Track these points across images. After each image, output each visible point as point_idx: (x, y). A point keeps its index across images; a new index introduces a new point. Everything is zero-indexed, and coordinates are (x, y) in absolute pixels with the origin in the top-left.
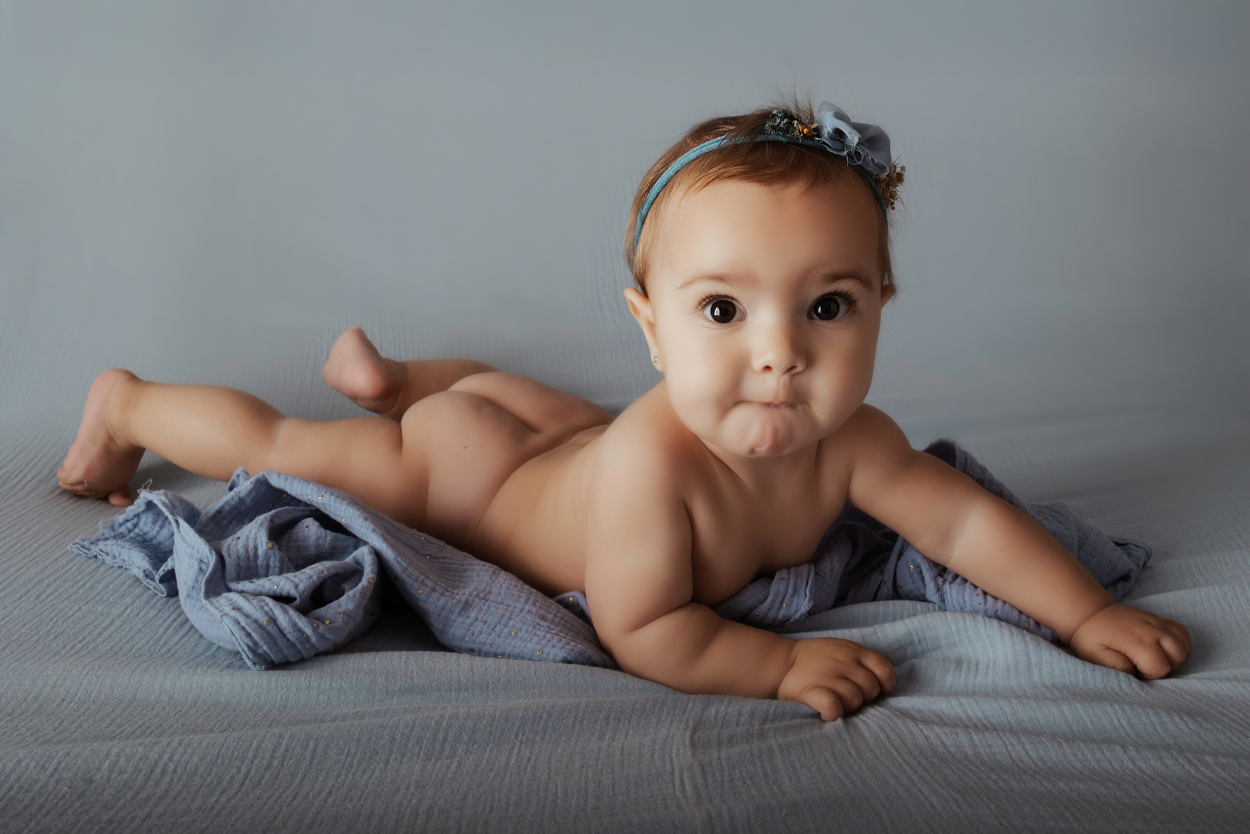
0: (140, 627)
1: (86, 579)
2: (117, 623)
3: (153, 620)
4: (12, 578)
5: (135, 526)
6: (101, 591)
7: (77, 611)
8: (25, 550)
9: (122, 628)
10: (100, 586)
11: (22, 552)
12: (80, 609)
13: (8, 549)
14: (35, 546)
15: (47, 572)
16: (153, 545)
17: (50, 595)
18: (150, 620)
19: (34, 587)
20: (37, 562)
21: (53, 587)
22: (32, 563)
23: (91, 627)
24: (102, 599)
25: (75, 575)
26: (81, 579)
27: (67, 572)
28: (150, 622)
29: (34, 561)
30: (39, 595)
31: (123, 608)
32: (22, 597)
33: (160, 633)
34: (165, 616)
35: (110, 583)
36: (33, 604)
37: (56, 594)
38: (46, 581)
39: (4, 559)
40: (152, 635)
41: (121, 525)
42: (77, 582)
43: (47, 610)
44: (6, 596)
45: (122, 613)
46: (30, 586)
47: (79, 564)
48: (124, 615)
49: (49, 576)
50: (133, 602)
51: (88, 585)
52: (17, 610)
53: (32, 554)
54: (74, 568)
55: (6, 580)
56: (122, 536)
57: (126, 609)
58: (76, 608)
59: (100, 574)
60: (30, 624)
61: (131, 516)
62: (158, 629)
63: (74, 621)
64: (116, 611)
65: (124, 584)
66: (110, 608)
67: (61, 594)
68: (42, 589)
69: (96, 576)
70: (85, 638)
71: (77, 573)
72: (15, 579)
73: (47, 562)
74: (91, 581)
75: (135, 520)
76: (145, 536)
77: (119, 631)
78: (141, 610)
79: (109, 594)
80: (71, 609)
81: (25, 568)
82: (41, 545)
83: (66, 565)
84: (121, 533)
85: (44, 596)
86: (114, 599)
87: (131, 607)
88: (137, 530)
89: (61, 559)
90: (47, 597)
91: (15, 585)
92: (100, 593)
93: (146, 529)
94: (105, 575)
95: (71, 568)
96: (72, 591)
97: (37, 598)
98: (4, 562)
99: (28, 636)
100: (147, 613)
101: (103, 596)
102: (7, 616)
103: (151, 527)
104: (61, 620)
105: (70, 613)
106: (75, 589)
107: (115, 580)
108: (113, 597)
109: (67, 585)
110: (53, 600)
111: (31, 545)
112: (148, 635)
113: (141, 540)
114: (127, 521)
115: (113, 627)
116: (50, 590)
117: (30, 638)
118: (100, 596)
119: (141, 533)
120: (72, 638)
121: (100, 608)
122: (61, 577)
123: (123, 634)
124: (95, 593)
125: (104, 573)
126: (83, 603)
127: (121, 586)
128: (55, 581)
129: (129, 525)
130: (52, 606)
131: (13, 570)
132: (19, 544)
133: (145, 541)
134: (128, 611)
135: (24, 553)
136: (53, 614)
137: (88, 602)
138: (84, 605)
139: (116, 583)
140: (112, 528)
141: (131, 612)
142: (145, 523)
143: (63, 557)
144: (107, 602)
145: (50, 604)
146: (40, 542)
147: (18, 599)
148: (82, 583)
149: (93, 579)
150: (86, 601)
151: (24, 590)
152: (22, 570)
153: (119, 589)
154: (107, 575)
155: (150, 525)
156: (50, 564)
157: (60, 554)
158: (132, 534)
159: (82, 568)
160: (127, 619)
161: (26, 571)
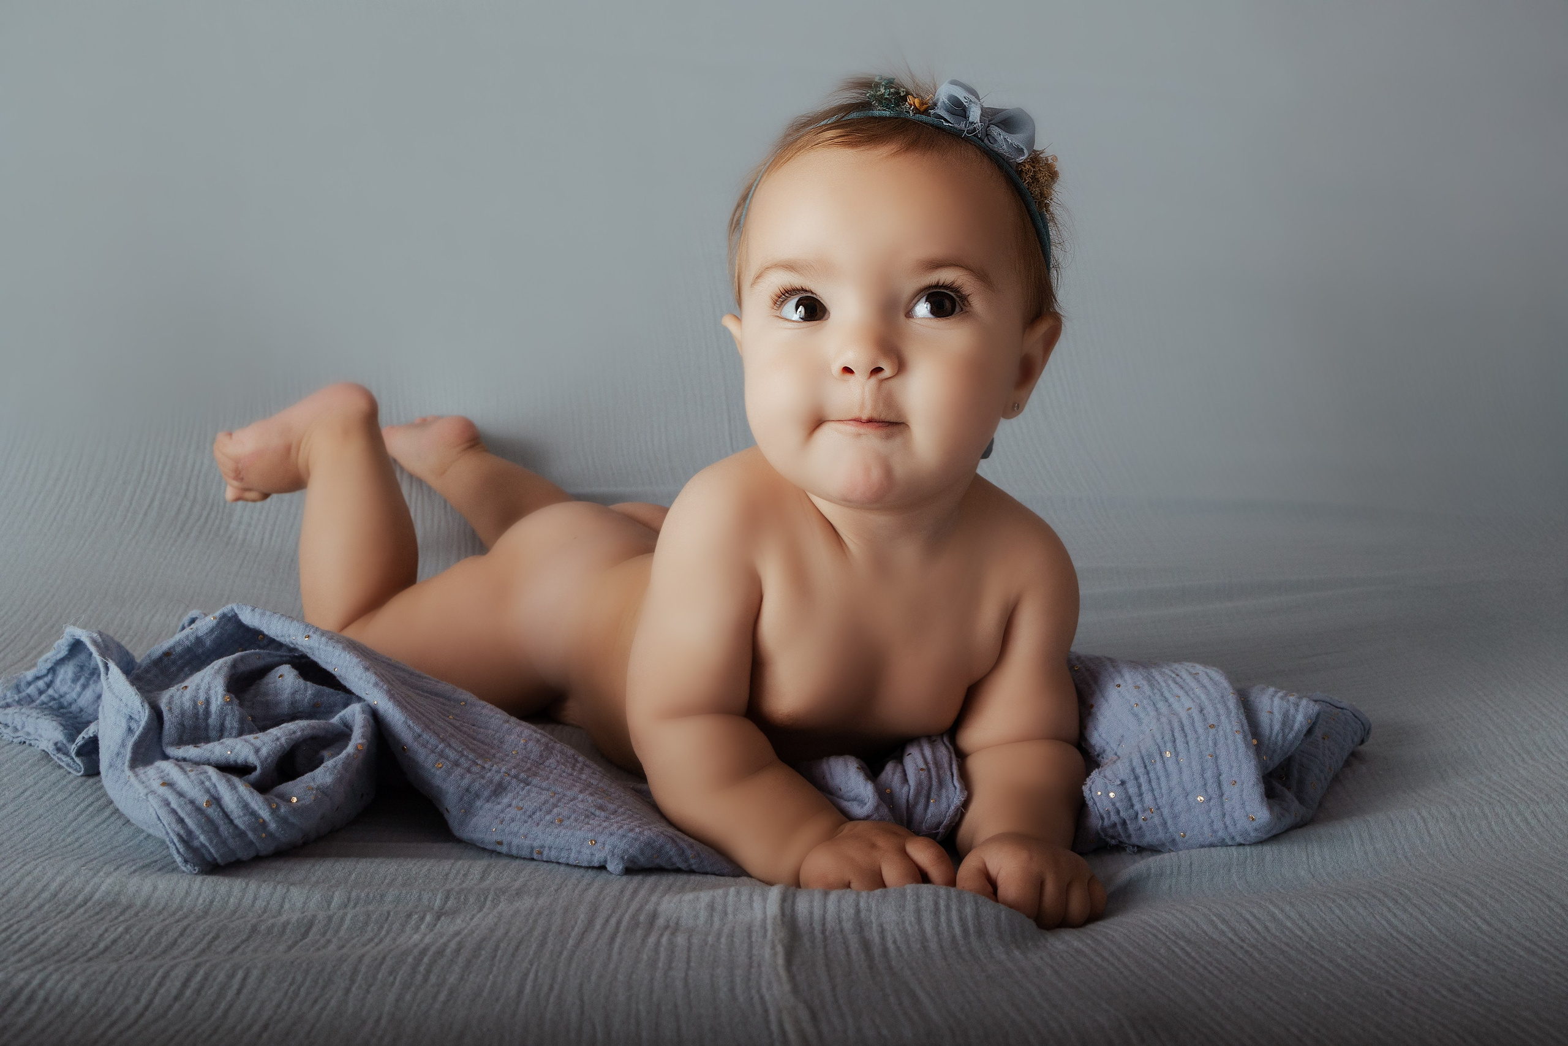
0: (41, 812)
3: (60, 804)
5: (49, 685)
16: (71, 713)
18: (57, 804)
34: (78, 799)
41: (29, 684)
56: (30, 700)
57: (24, 791)
61: (44, 671)
62: (66, 815)
65: (25, 762)
75: (50, 677)
76: (62, 700)
77: (11, 816)
84: (29, 696)
87: (32, 789)
88: (51, 692)
93: (64, 689)
100: (53, 796)
103: (70, 686)
107: (14, 757)
113: (56, 706)
114: (38, 678)
119: (56, 696)
123: (17, 820)
127: (21, 765)
129: (41, 684)
133: (61, 707)
139: (14, 761)
140: (18, 689)
141: (31, 795)
142: (63, 681)
155: (69, 683)
158: (43, 698)
160: (25, 803)
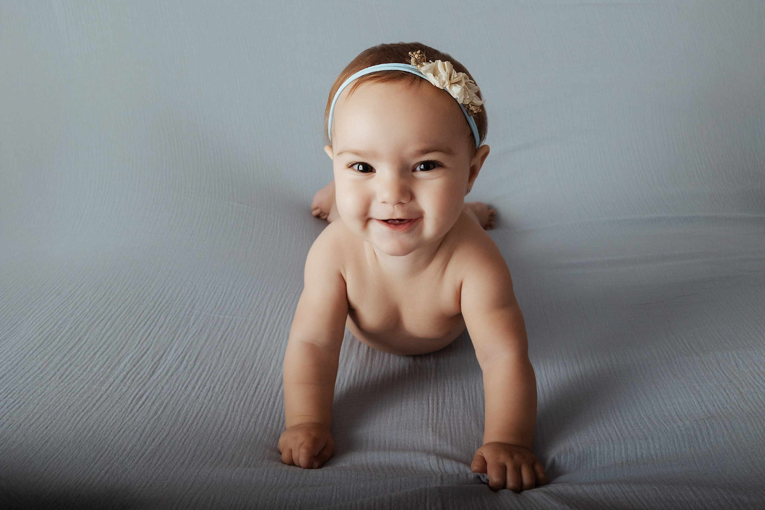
1: (88, 364)
2: (105, 396)
4: (46, 364)
6: (96, 373)
7: (82, 388)
8: (54, 341)
9: (107, 400)
10: (95, 369)
11: (52, 342)
12: (84, 386)
13: (44, 341)
14: (59, 337)
15: (66, 359)
17: (67, 376)
19: (58, 370)
20: (60, 351)
21: (69, 371)
22: (57, 352)
23: (90, 399)
24: (96, 379)
25: (82, 360)
26: (85, 364)
27: (77, 358)
28: (123, 396)
29: (59, 350)
30: (61, 376)
31: (109, 385)
32: (51, 378)
33: (128, 403)
34: (132, 391)
35: (101, 367)
36: (57, 383)
37: (71, 375)
38: (66, 366)
39: (42, 349)
40: (124, 405)
42: (83, 366)
43: (65, 387)
44: (42, 377)
45: (107, 389)
46: (56, 370)
47: (84, 352)
48: (109, 391)
49: (67, 362)
50: (114, 381)
51: (89, 369)
52: (48, 388)
53: (57, 344)
54: (81, 355)
55: (43, 365)
57: (110, 387)
58: (82, 386)
59: (96, 359)
60: (55, 398)
63: (80, 395)
64: (104, 388)
65: (109, 367)
66: (101, 387)
67: (73, 376)
68: (63, 372)
69: (93, 362)
70: (86, 408)
71: (83, 359)
72: (48, 364)
73: (66, 351)
74: (91, 366)
77: (105, 402)
78: (118, 388)
79: (101, 375)
80: (78, 387)
81: (54, 355)
82: (62, 337)
83: (77, 353)
85: (63, 377)
86: (103, 379)
87: (113, 385)
89: (74, 348)
90: (66, 378)
91: (48, 369)
92: (95, 375)
94: (99, 360)
95: (80, 355)
96: (80, 373)
97: (60, 378)
98: (42, 351)
99: (54, 407)
100: (122, 389)
101: (97, 377)
102: (43, 392)
104: (73, 395)
105: (78, 390)
106: (81, 371)
107: (104, 365)
108: (103, 377)
109: (77, 368)
110: (68, 380)
111: (57, 337)
112: (122, 405)
115: (102, 400)
116: (67, 373)
117: (55, 408)
118: (95, 376)
120: (79, 408)
121: (95, 387)
122: (74, 362)
123: (108, 404)
124: (93, 374)
125: (98, 358)
126: (85, 382)
128: (70, 365)
130: (68, 385)
131: (47, 357)
132: (50, 337)
134: (111, 388)
135: (53, 344)
136: (69, 391)
137: (88, 382)
138: (86, 384)
139: (105, 366)
141: (112, 389)
143: (75, 346)
144: (99, 381)
145: (67, 383)
146: (62, 334)
147: (50, 379)
148: (85, 367)
149: (92, 364)
150: (87, 381)
151: (53, 373)
152: (52, 357)
153: (106, 371)
154: (100, 360)
156: (68, 352)
157: (73, 344)
159: (86, 355)
160: (110, 394)
161: (54, 358)
